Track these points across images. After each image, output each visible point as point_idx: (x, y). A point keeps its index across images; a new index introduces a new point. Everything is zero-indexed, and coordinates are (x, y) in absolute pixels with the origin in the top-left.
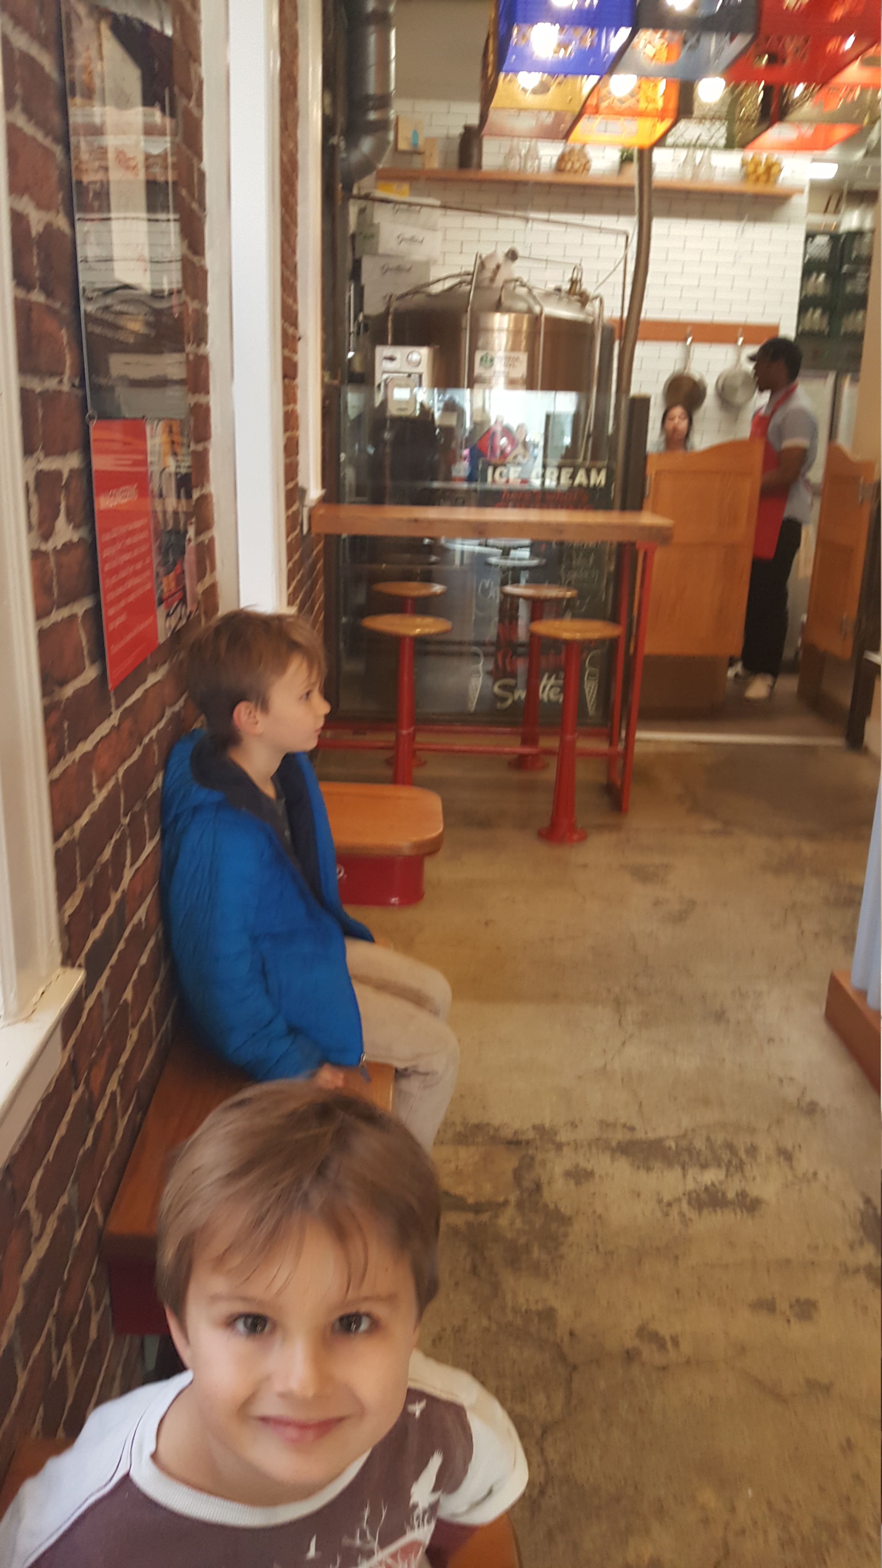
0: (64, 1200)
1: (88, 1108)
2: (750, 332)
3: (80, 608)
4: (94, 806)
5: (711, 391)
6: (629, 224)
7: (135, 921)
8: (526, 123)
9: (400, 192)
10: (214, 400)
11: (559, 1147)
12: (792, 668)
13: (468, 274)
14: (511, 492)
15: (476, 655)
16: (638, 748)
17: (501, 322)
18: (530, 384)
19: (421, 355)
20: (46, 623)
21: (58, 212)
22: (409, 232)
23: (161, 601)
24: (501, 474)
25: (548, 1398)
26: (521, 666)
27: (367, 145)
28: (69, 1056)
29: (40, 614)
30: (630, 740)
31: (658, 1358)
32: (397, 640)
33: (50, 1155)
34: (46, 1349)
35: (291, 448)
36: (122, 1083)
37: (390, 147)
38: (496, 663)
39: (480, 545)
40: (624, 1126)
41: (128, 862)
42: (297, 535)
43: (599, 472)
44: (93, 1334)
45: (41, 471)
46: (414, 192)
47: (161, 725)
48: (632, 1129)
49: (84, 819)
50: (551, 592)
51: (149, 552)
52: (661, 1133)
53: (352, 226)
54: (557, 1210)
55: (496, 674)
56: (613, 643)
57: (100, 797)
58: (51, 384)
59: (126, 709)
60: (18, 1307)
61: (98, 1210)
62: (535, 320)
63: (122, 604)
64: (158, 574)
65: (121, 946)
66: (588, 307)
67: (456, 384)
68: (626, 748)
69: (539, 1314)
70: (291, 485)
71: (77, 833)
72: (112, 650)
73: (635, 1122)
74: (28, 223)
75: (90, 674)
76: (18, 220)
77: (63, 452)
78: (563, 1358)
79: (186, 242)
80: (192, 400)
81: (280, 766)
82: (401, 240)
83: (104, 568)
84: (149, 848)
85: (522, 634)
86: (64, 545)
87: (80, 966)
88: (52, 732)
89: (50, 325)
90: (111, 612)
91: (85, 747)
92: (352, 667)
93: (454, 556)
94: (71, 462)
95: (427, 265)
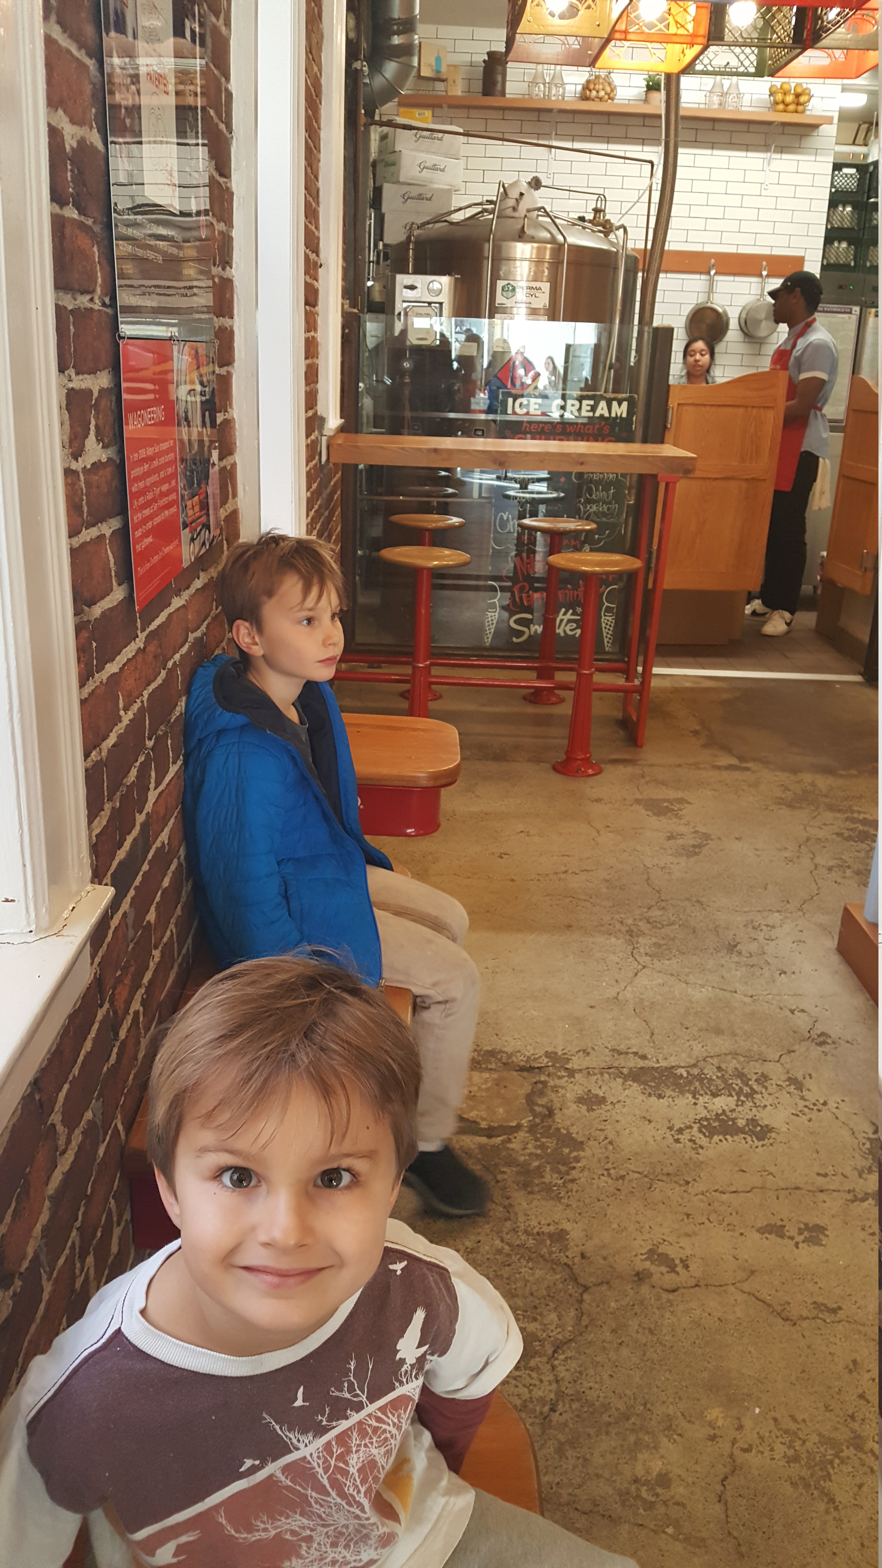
0: (89, 1115)
1: (112, 1025)
2: (775, 263)
3: (108, 528)
4: (120, 728)
5: (733, 324)
6: (655, 153)
7: (158, 844)
8: (552, 49)
9: (422, 118)
10: (238, 324)
11: (571, 1073)
12: (810, 604)
13: (490, 202)
14: (530, 423)
15: (493, 589)
16: (654, 683)
17: (523, 251)
18: (552, 315)
19: (442, 285)
20: (77, 541)
21: (91, 128)
22: (432, 159)
23: (185, 526)
24: (521, 405)
25: (560, 1317)
26: (538, 598)
27: (391, 68)
28: (95, 974)
29: (73, 533)
30: (647, 674)
31: (669, 1280)
32: (415, 572)
33: (76, 1071)
34: (70, 1261)
35: (311, 375)
36: (143, 1003)
37: (414, 73)
38: (513, 595)
39: (499, 478)
40: (636, 1054)
41: (152, 786)
42: (316, 464)
43: (620, 405)
44: (115, 1249)
45: (72, 389)
46: (436, 118)
47: (184, 650)
48: (644, 1057)
49: (112, 740)
50: (571, 525)
51: (174, 475)
52: (673, 1061)
53: (373, 154)
54: (569, 1134)
55: (511, 609)
56: (631, 576)
57: (127, 718)
58: (83, 301)
59: (151, 632)
60: (44, 1218)
61: (120, 1127)
62: (558, 248)
63: (149, 525)
64: (183, 497)
65: (145, 867)
66: (612, 237)
67: (476, 313)
68: (642, 683)
69: (551, 1236)
70: (310, 413)
71: (104, 754)
72: (139, 571)
73: (648, 1051)
74: (62, 137)
75: (118, 594)
76: (54, 133)
77: (92, 372)
78: (575, 1279)
79: (213, 162)
80: (218, 322)
81: (301, 693)
82: (423, 167)
83: (133, 488)
84: (173, 769)
85: (539, 568)
86: (93, 464)
87: (106, 885)
88: (82, 650)
89: (83, 241)
90: (138, 533)
91: (112, 668)
92: (368, 599)
93: (472, 489)
94: (102, 381)
95: (448, 193)
